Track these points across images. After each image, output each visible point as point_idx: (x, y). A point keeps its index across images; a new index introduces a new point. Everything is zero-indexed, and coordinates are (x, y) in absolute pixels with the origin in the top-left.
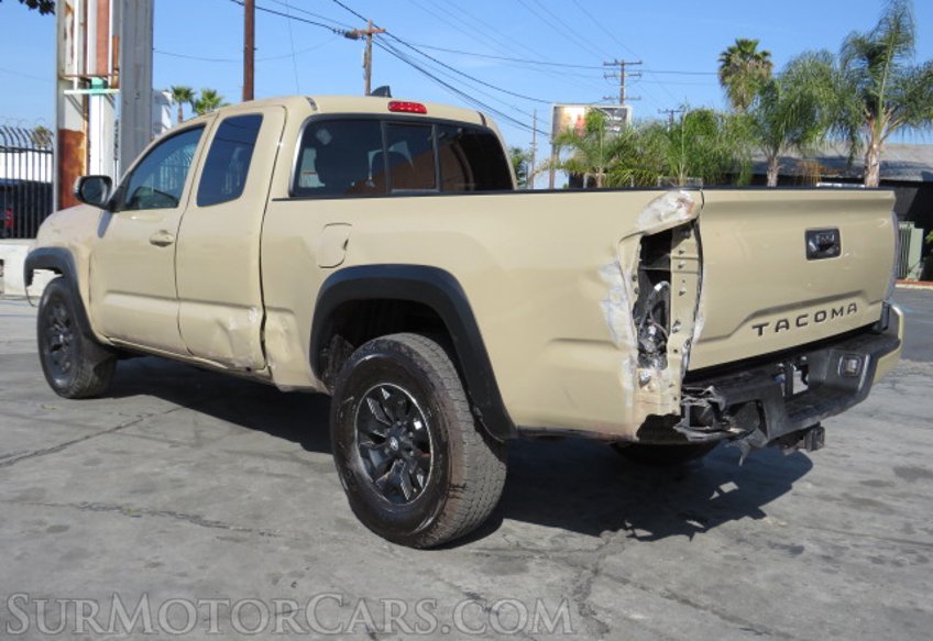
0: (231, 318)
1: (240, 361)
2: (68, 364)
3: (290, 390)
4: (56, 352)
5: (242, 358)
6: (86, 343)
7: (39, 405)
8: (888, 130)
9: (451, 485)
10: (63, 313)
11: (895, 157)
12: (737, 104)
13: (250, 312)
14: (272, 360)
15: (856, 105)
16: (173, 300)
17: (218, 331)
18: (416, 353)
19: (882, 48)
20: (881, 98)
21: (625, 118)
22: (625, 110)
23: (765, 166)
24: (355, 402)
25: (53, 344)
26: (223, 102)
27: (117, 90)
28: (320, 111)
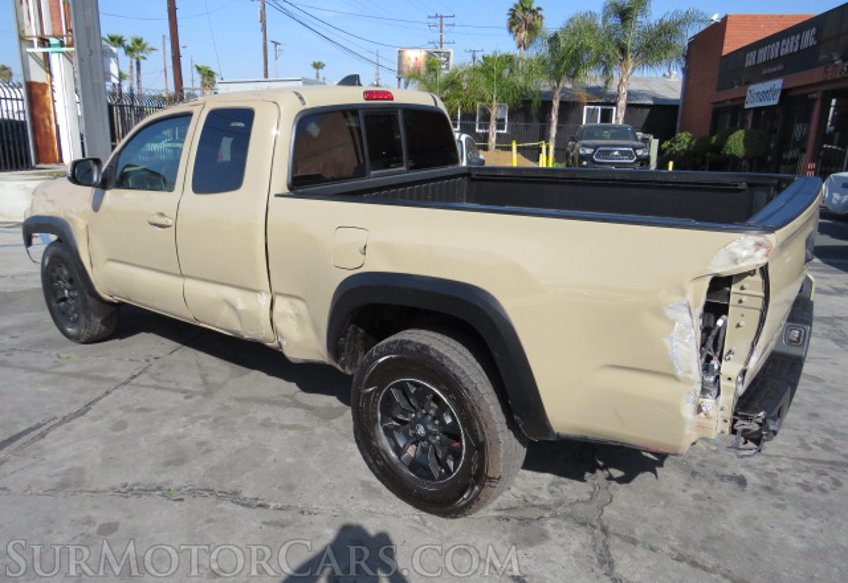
0: (240, 299)
1: (248, 334)
2: (76, 316)
3: (301, 362)
4: (62, 303)
5: (251, 333)
6: (91, 301)
7: (53, 353)
8: (633, 68)
9: (486, 476)
10: (66, 272)
11: (634, 87)
12: (520, 46)
13: (258, 295)
14: (282, 337)
15: (612, 50)
16: (177, 275)
17: (226, 307)
18: (446, 357)
19: (630, 9)
20: (629, 46)
21: (448, 59)
22: (449, 53)
23: (551, 94)
24: (379, 391)
25: (59, 297)
26: (149, 46)
27: (73, 49)
28: (309, 105)
